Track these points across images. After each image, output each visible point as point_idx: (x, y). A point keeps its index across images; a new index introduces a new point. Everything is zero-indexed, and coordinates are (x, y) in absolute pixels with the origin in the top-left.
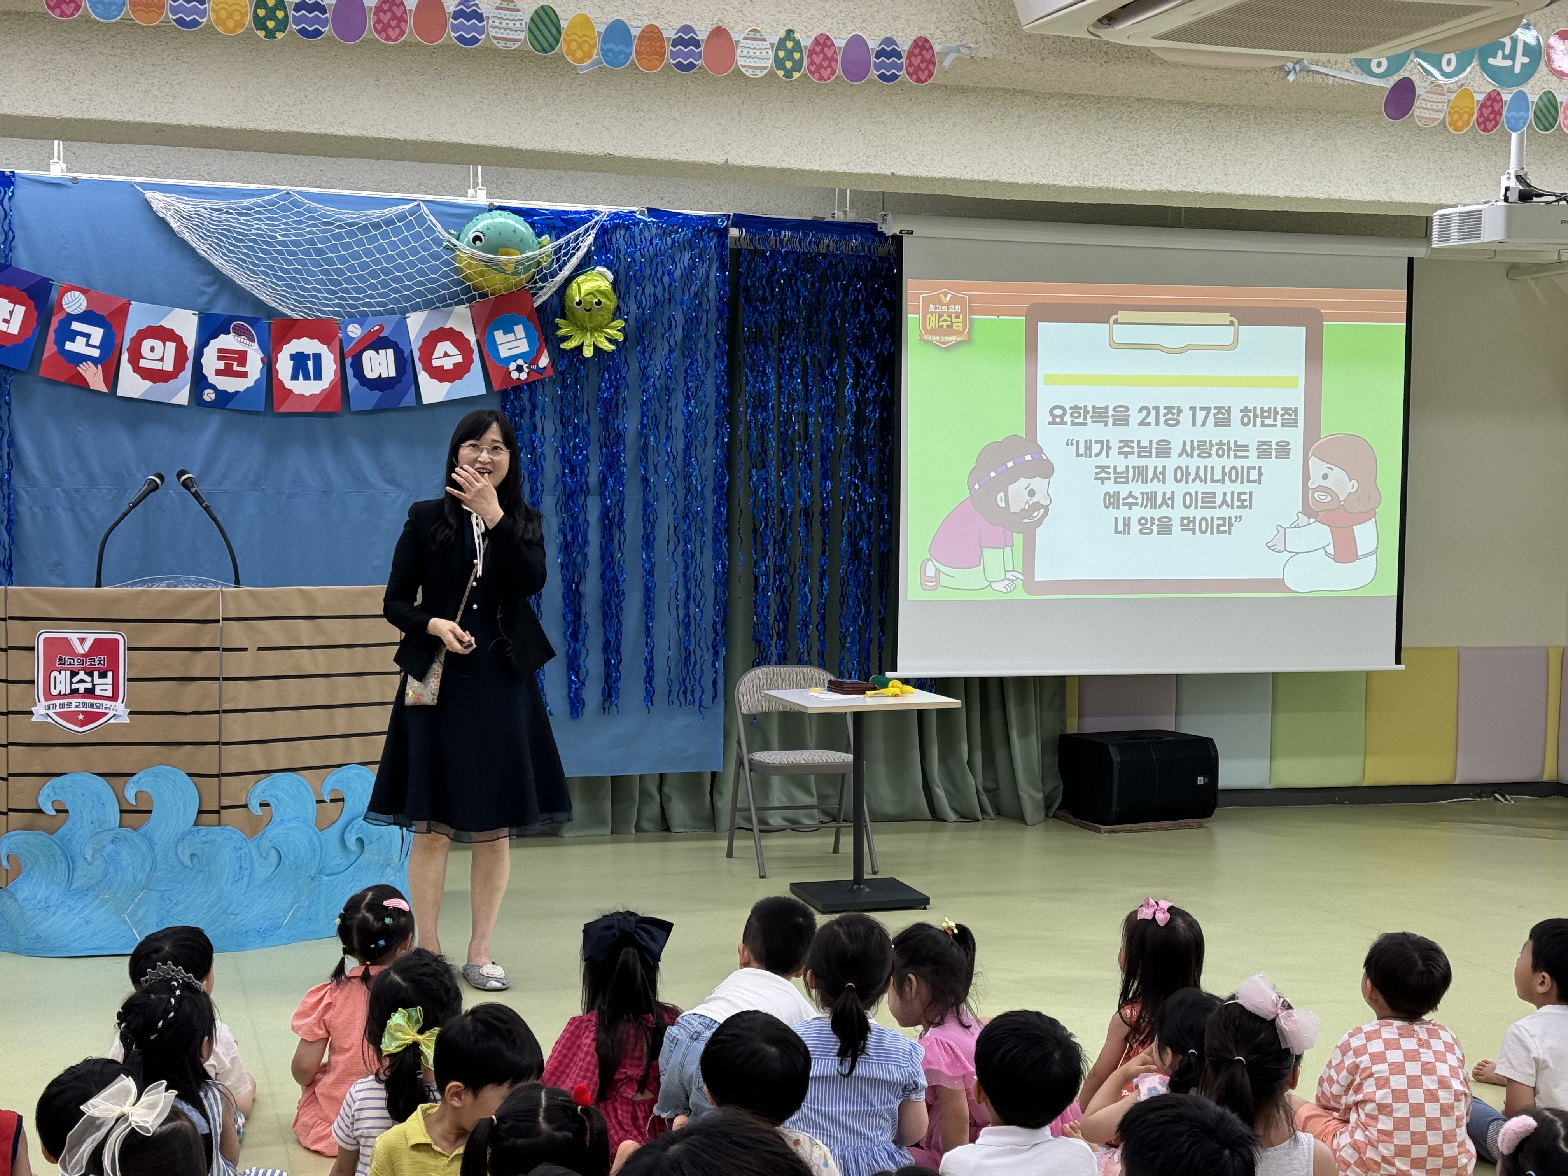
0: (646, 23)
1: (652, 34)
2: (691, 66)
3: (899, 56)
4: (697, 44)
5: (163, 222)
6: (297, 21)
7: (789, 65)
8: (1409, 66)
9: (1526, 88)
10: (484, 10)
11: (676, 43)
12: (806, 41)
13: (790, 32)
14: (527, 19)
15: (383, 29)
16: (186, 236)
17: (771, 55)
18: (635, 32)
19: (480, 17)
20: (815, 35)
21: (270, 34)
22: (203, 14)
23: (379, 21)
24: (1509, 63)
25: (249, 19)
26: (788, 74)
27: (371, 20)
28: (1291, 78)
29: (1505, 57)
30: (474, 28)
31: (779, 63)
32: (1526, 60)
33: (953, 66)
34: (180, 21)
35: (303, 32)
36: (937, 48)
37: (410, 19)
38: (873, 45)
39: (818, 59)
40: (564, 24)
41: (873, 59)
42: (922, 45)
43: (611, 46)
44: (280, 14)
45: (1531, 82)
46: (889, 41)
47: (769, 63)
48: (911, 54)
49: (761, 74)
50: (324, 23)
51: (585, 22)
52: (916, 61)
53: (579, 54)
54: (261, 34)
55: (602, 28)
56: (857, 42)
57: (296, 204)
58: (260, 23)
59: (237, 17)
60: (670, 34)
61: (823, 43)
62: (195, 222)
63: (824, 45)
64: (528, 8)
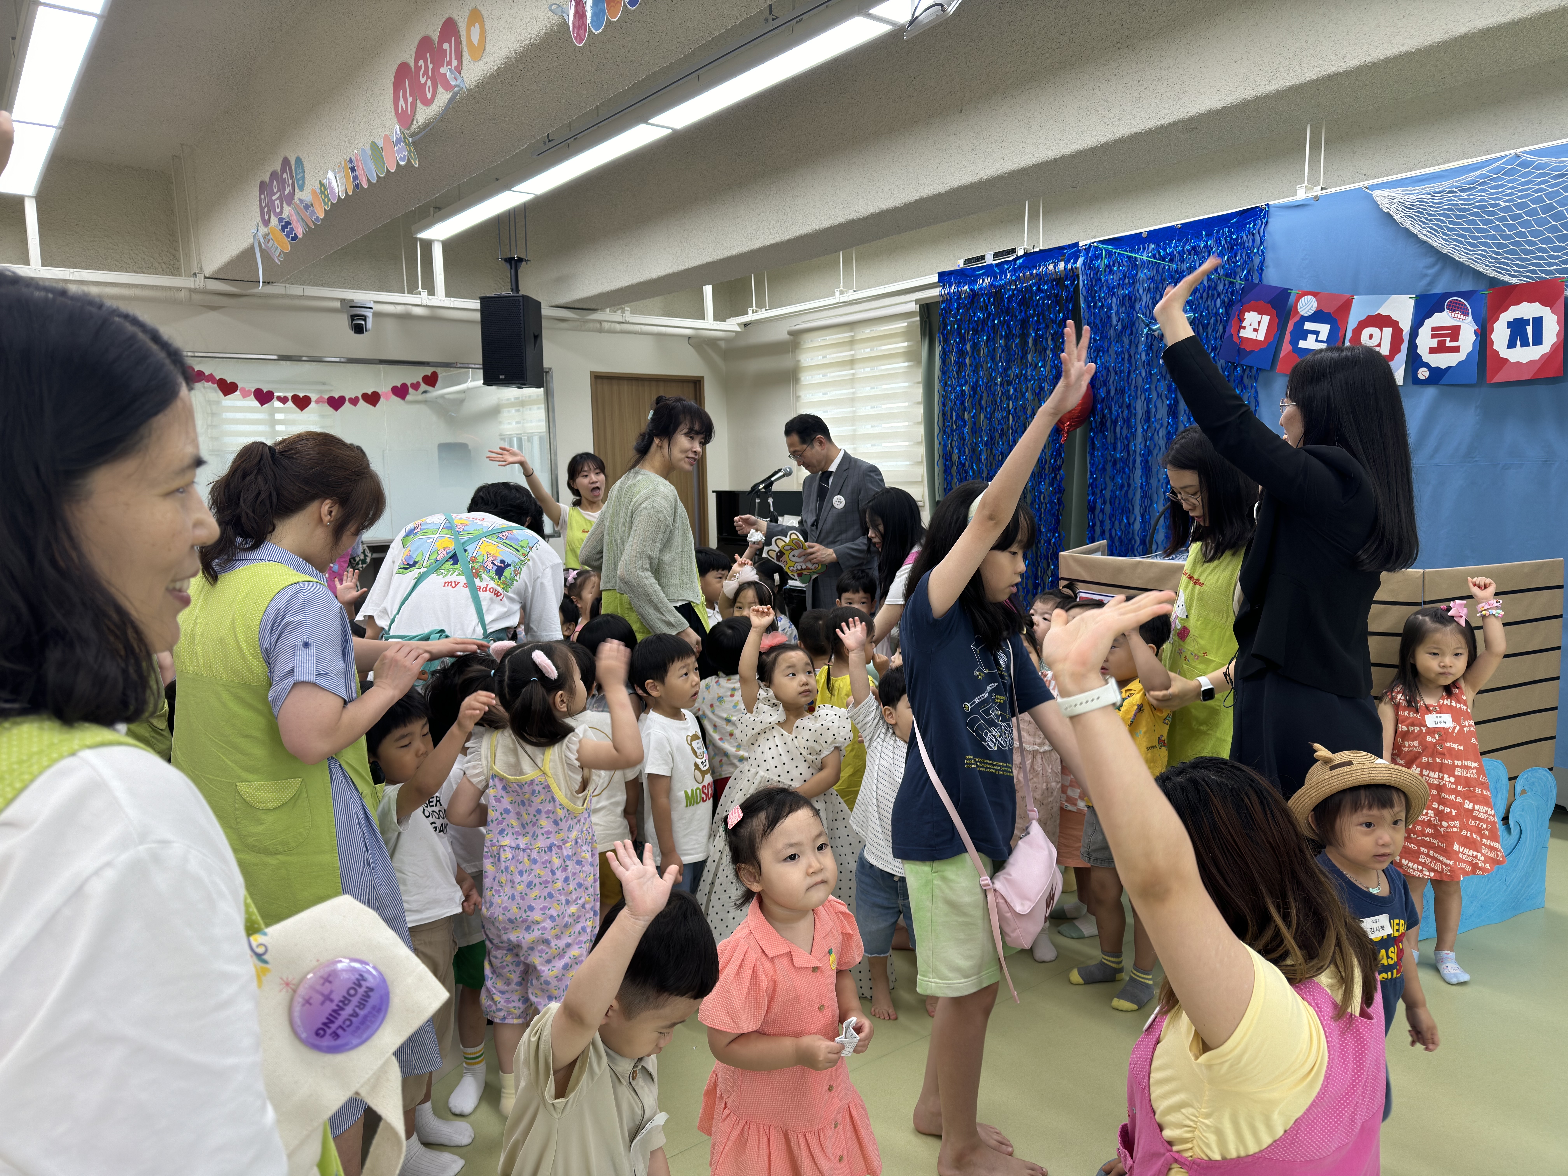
5: (1389, 216)
16: (1407, 224)
57: (1525, 164)
62: (1417, 209)
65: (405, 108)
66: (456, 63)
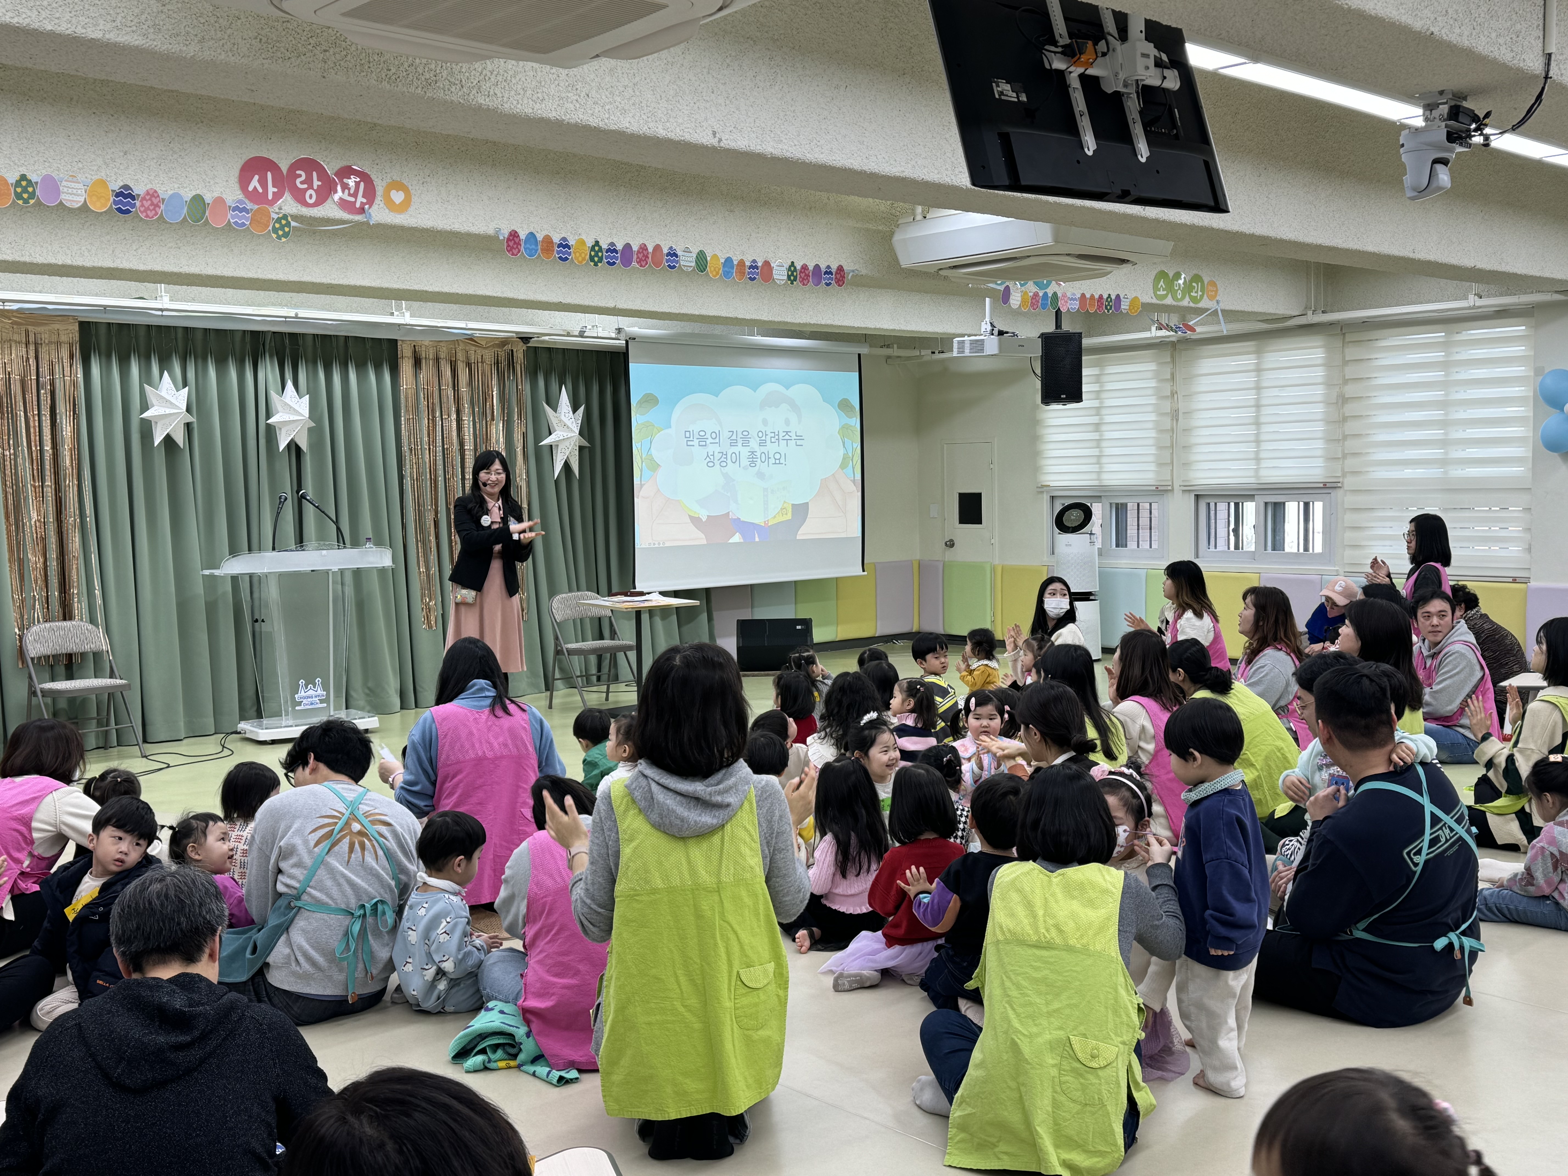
0: (739, 258)
1: (742, 263)
2: (755, 278)
3: (832, 273)
4: (757, 267)
6: (607, 257)
7: (792, 278)
9: (1048, 290)
10: (679, 253)
11: (751, 267)
12: (798, 267)
13: (793, 263)
14: (695, 256)
15: (639, 262)
17: (786, 273)
18: (735, 263)
19: (676, 256)
20: (801, 264)
21: (596, 265)
22: (570, 254)
23: (638, 257)
25: (588, 257)
26: (792, 283)
27: (635, 257)
28: (970, 285)
31: (789, 277)
33: (852, 278)
34: (560, 258)
35: (608, 263)
36: (845, 270)
37: (650, 256)
38: (823, 269)
39: (803, 275)
40: (708, 259)
41: (823, 275)
42: (840, 269)
43: (726, 269)
44: (600, 254)
45: (1049, 288)
46: (828, 267)
47: (786, 277)
48: (836, 273)
49: (783, 282)
50: (617, 258)
51: (715, 256)
52: (838, 276)
53: (714, 273)
54: (592, 264)
55: (723, 261)
56: (817, 267)
58: (592, 259)
59: (583, 255)
60: (748, 264)
61: (805, 267)
63: (805, 269)
64: (695, 251)
65: (260, 190)
66: (364, 201)
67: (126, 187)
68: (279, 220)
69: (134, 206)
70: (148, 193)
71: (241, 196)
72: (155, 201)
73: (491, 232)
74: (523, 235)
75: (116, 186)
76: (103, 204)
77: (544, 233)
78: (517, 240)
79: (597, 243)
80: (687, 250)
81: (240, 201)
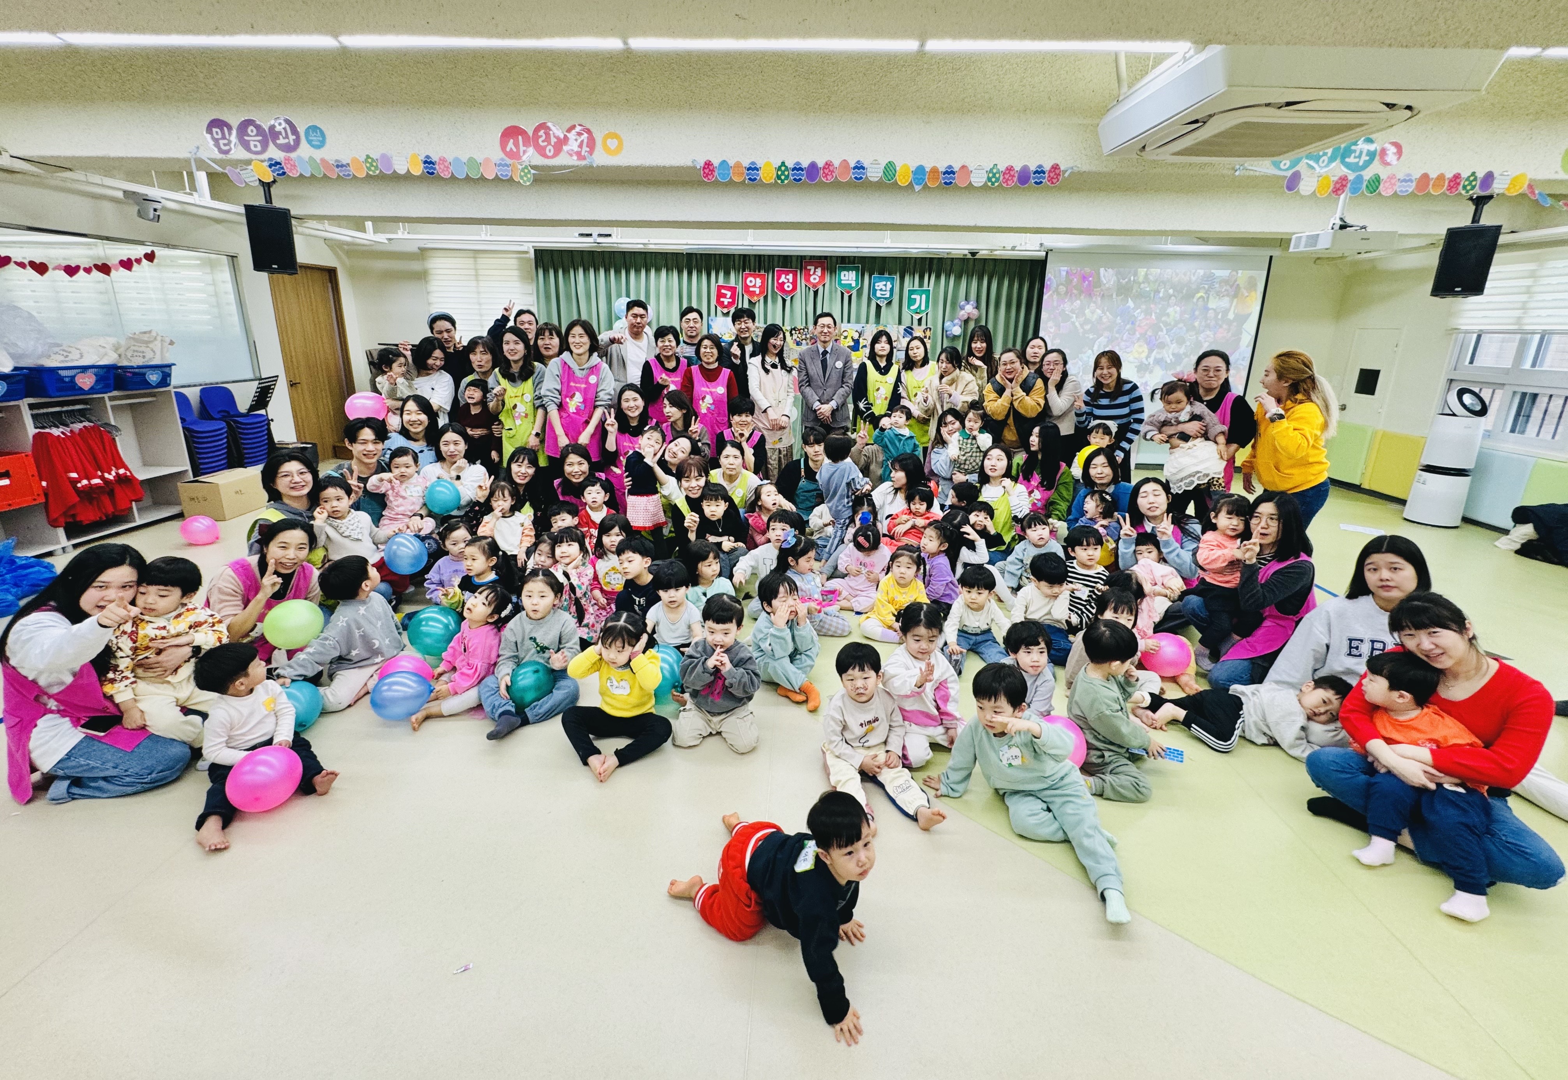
0: (932, 165)
1: (934, 170)
2: (951, 184)
3: (1044, 173)
4: (954, 173)
6: (793, 175)
7: (993, 180)
8: (1301, 164)
9: (1363, 173)
10: (865, 165)
11: (945, 173)
12: (1002, 168)
13: (995, 165)
14: (883, 167)
15: (825, 177)
17: (986, 176)
18: (928, 170)
19: (863, 168)
20: (1006, 165)
21: (783, 182)
22: (758, 175)
23: (824, 173)
24: (1357, 160)
25: (775, 175)
26: (993, 184)
27: (821, 173)
28: (1237, 173)
29: (1355, 157)
30: (861, 173)
31: (989, 179)
32: (1367, 158)
33: (1069, 176)
34: (750, 180)
35: (795, 179)
36: (1062, 168)
37: (836, 171)
38: (1033, 168)
40: (898, 169)
41: (1032, 175)
42: (1055, 167)
43: (917, 176)
44: (786, 173)
45: (1367, 170)
46: (1040, 166)
47: (985, 180)
48: (1050, 171)
49: (980, 185)
50: (803, 176)
51: (905, 165)
52: (1052, 175)
53: (903, 182)
54: (779, 182)
55: (914, 168)
56: (1025, 167)
58: (779, 178)
59: (770, 175)
60: (942, 169)
63: (1010, 170)
64: (883, 163)
65: (515, 150)
66: (588, 149)
67: (428, 157)
68: (523, 170)
69: (435, 169)
70: (440, 159)
71: (502, 155)
72: (446, 164)
73: (690, 164)
74: (716, 162)
75: (423, 158)
76: (418, 170)
77: (736, 160)
78: (711, 168)
79: (783, 163)
80: (876, 162)
81: (502, 159)
